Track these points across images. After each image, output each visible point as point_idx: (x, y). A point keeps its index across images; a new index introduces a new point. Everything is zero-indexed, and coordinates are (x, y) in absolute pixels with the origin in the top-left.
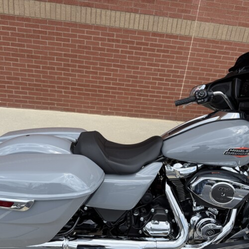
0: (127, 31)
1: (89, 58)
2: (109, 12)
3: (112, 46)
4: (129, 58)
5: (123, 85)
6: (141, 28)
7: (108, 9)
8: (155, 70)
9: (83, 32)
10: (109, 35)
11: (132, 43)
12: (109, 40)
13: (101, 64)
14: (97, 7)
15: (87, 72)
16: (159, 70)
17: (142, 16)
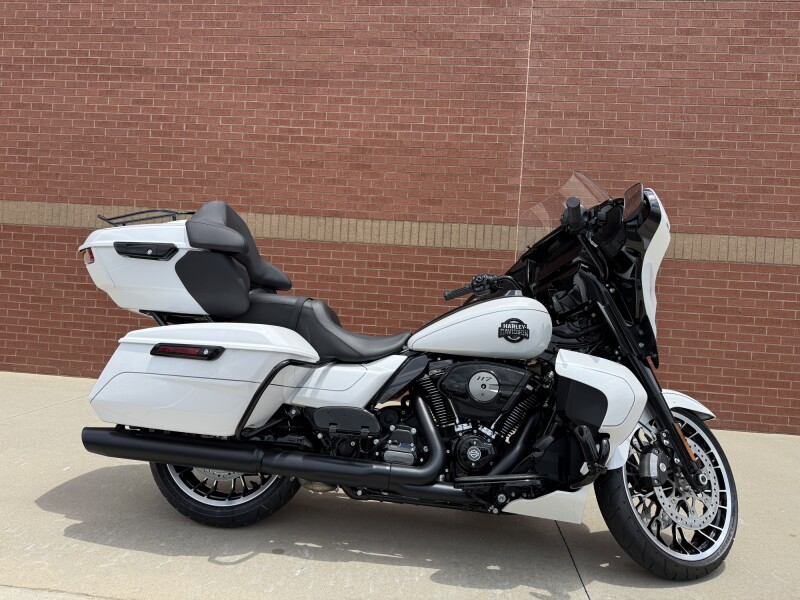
0: (398, 248)
2: (368, 223)
3: (375, 273)
4: (405, 291)
6: (422, 243)
7: (368, 218)
9: (328, 255)
10: (369, 257)
11: (410, 267)
12: (370, 265)
13: (356, 305)
14: (350, 216)
17: (424, 225)
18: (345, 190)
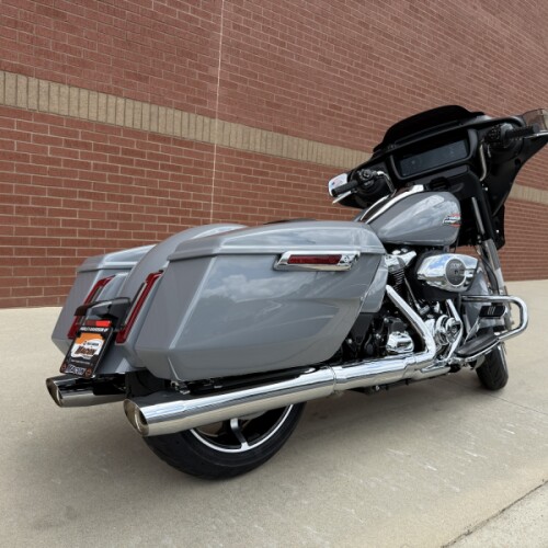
0: (103, 127)
1: (26, 180)
2: (65, 89)
3: (75, 155)
4: (111, 178)
5: (102, 234)
6: (129, 124)
7: (64, 83)
8: (162, 202)
9: (10, 124)
10: (67, 133)
11: (115, 150)
12: (68, 144)
13: (53, 193)
14: (41, 76)
15: (19, 210)
16: (168, 203)
17: (130, 103)
18: (32, 40)
